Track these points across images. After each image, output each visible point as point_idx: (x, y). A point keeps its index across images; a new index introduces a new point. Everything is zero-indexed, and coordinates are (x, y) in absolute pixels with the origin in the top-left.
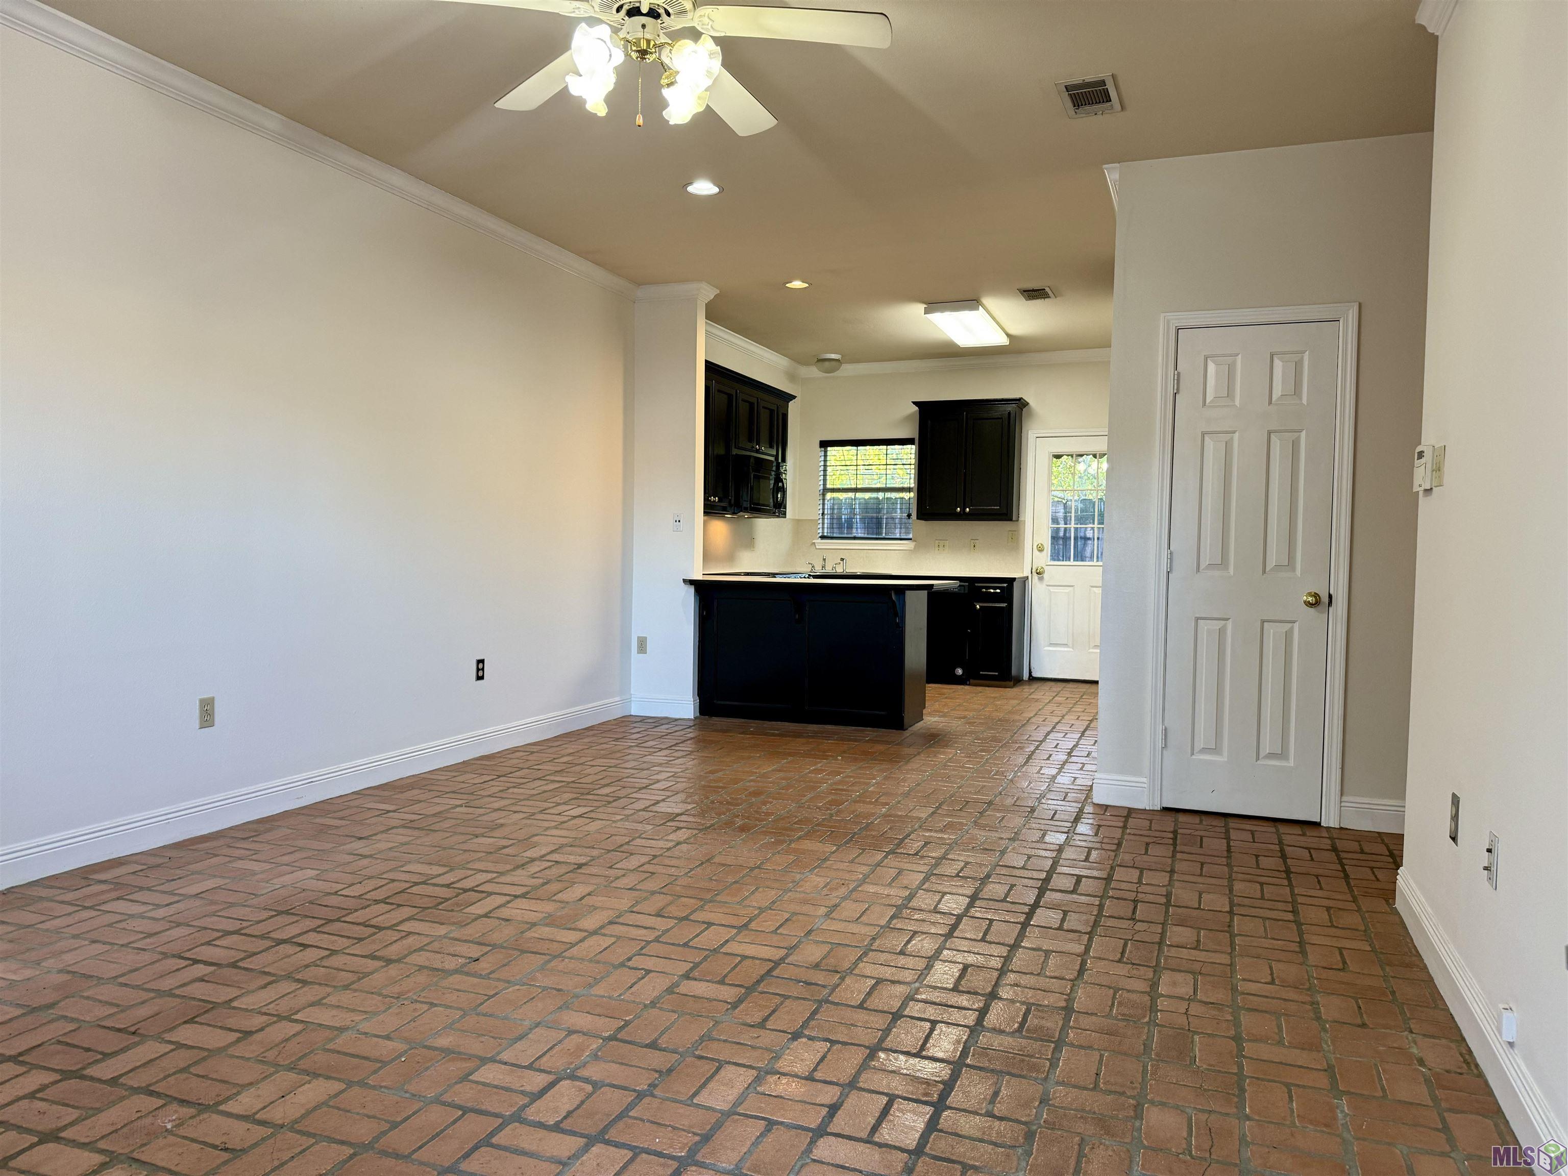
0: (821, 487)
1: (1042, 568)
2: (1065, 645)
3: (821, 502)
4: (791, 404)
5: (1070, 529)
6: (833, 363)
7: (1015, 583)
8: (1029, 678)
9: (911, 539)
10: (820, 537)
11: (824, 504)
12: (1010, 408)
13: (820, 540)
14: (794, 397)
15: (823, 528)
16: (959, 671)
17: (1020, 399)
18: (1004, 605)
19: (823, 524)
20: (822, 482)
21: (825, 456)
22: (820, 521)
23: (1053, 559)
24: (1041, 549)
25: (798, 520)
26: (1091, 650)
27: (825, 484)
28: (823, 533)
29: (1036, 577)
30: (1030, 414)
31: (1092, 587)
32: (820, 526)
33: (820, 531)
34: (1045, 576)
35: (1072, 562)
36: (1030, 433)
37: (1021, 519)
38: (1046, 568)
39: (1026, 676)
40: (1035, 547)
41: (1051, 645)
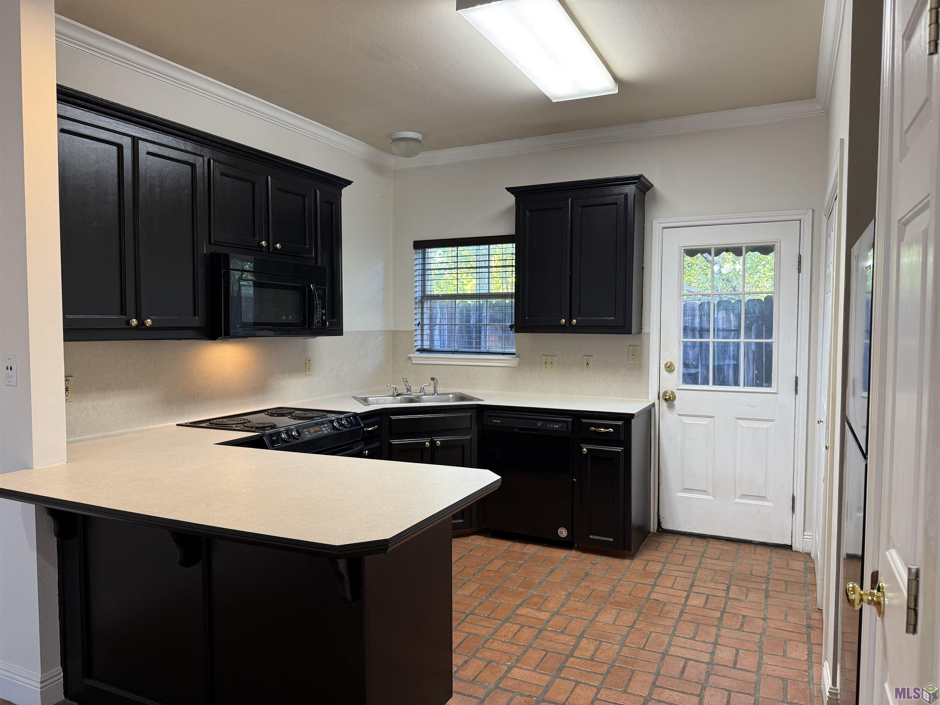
0: (419, 294)
1: (672, 393)
2: (704, 492)
3: (419, 310)
4: (345, 191)
5: (707, 344)
6: (412, 144)
7: (633, 421)
8: (658, 531)
9: (514, 354)
10: (418, 350)
11: (422, 314)
12: (630, 190)
13: (418, 354)
14: (349, 183)
15: (422, 340)
16: (563, 533)
17: (639, 178)
18: (619, 449)
19: (422, 335)
20: (419, 289)
21: (424, 258)
22: (419, 332)
23: (685, 381)
24: (670, 368)
25: (394, 332)
26: (737, 500)
27: (424, 290)
28: (422, 345)
29: (664, 404)
30: (655, 199)
31: (738, 419)
32: (419, 337)
33: (419, 343)
34: (676, 402)
35: (711, 387)
36: (654, 222)
37: (645, 330)
38: (677, 393)
39: (653, 527)
40: (663, 366)
41: (686, 490)
